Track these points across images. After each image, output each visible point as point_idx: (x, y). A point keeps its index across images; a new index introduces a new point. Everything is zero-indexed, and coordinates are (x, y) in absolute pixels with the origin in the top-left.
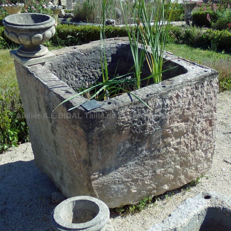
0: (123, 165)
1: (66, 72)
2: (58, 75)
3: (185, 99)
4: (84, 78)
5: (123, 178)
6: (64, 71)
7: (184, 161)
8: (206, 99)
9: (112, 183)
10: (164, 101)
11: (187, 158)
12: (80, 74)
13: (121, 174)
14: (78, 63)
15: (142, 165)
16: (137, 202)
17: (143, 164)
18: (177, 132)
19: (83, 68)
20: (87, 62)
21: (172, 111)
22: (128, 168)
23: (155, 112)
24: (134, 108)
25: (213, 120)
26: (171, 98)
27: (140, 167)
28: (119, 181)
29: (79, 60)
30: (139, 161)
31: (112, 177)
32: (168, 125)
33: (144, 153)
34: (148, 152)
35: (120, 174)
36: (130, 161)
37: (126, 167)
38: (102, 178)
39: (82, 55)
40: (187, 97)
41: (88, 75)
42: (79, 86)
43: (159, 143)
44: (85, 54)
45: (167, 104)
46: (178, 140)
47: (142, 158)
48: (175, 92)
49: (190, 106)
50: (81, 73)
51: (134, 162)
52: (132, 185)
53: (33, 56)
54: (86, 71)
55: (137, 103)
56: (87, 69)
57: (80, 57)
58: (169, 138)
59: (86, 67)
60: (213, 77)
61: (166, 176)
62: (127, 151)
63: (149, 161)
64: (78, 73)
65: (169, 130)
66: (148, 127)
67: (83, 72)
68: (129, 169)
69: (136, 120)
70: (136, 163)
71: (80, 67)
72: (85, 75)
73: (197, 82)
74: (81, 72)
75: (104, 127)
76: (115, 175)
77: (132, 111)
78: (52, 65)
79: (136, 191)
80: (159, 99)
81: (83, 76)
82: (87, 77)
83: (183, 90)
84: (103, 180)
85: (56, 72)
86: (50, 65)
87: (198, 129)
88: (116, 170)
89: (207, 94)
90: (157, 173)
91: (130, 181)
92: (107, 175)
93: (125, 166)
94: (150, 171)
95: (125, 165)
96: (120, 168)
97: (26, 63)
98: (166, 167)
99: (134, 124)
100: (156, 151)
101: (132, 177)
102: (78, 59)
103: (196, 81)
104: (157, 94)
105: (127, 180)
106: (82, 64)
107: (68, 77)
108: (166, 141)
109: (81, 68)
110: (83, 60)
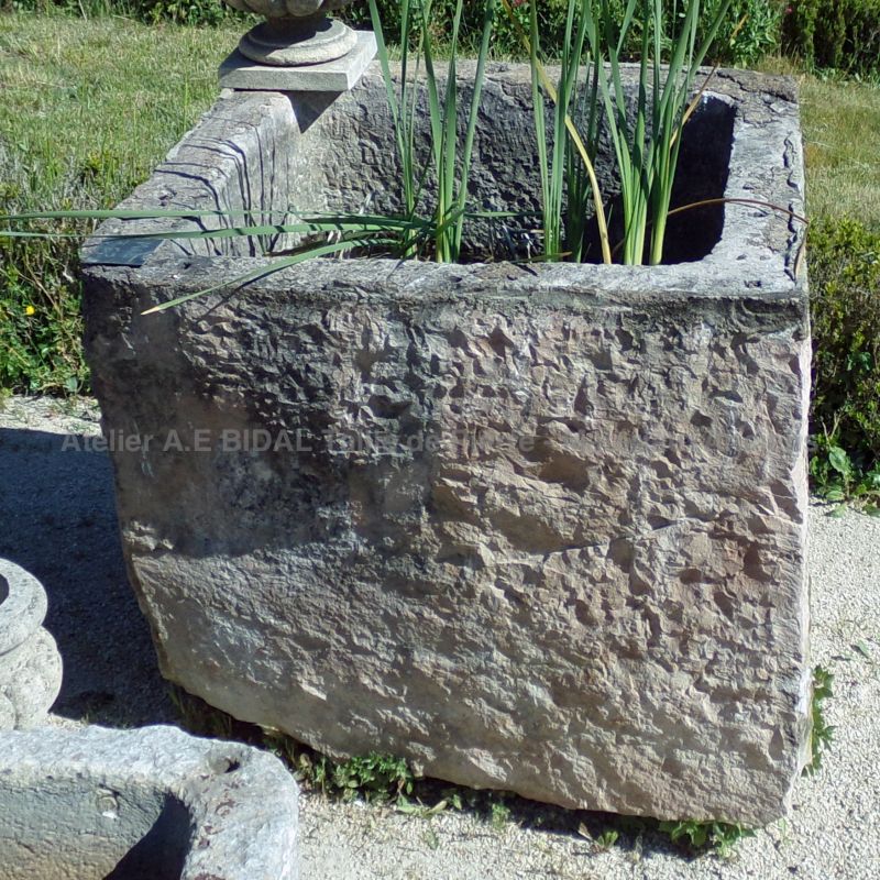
0: (259, 552)
1: (423, 156)
2: (388, 162)
3: (550, 372)
4: (509, 205)
5: (257, 604)
6: (417, 150)
7: (569, 678)
8: (700, 421)
9: (211, 604)
10: (418, 340)
11: (586, 671)
12: (490, 181)
13: (250, 585)
14: (485, 136)
15: (340, 589)
16: (341, 755)
17: (346, 590)
18: (513, 516)
19: (503, 161)
20: (524, 139)
21: (466, 401)
22: (279, 572)
23: (373, 374)
24: (256, 318)
25: (766, 547)
26: (456, 338)
27: (334, 595)
28: (238, 609)
29: (490, 121)
30: (329, 565)
31: (213, 576)
32: (451, 460)
33: (352, 544)
34: (367, 545)
35: (245, 582)
36: (290, 548)
37: (274, 566)
38: (174, 560)
39: (507, 106)
40: (562, 365)
41: (527, 198)
42: (481, 232)
43: (416, 529)
44: (521, 103)
45: (435, 359)
46: (532, 561)
47: (343, 560)
48: (478, 314)
49: (588, 418)
50: (495, 179)
51: (306, 562)
52: (303, 658)
53: (262, 59)
54: (521, 179)
55: (265, 298)
56: (527, 168)
57: (496, 110)
58: (469, 526)
59: (522, 162)
60: (760, 321)
61: (468, 702)
62: (267, 497)
63: (375, 589)
64: (482, 176)
65: (461, 485)
66: (339, 424)
67: (505, 177)
68: (284, 578)
69: (273, 370)
70: (316, 568)
71: (491, 154)
72: (513, 192)
73: (629, 309)
74: (497, 174)
75: (130, 347)
76: (226, 576)
77: (246, 324)
78: (366, 114)
79: (324, 697)
80: (389, 319)
81: (506, 196)
82: (521, 202)
83: (534, 322)
84: (177, 571)
85: (380, 147)
86: (358, 112)
87: (652, 557)
88: (234, 560)
89: (711, 396)
90: (415, 664)
91: (289, 636)
92: (193, 561)
93: (268, 560)
94: (383, 639)
95: (269, 554)
96: (247, 557)
97: (227, 77)
98: (464, 658)
99: (262, 386)
100: (407, 560)
101: (296, 621)
102: (483, 114)
103: (627, 305)
104: (374, 295)
105: (272, 621)
106: (500, 140)
107: (431, 181)
108: (453, 533)
109: (496, 159)
110: (508, 127)
